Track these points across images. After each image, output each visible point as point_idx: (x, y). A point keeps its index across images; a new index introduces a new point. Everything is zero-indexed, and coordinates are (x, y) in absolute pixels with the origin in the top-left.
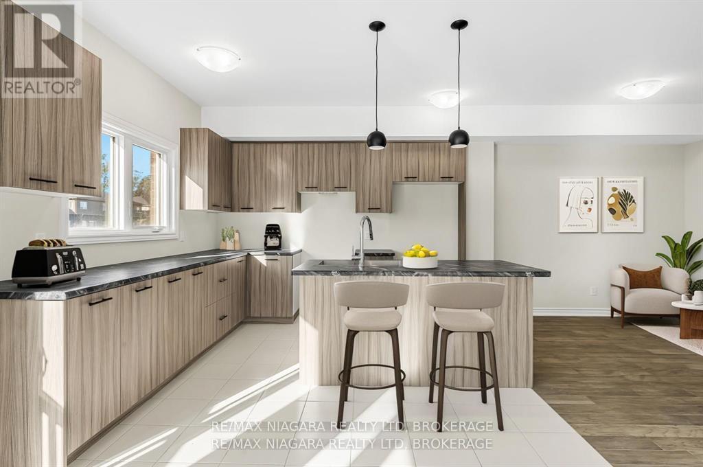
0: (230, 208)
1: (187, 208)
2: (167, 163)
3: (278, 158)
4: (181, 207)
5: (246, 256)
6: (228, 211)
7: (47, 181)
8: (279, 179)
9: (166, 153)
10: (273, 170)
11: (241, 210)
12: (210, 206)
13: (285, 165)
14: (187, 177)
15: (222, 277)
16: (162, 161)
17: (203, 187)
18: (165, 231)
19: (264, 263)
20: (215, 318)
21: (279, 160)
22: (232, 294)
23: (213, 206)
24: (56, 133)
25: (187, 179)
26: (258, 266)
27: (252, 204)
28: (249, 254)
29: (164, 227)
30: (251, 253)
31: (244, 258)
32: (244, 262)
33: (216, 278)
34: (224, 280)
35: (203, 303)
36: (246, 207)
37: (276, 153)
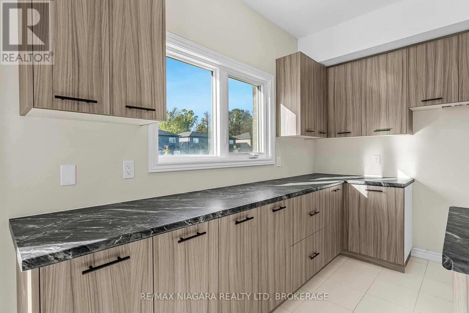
0: (326, 133)
1: (282, 135)
2: (264, 93)
3: (381, 71)
4: (278, 134)
5: (343, 184)
6: (324, 137)
7: (88, 101)
8: (383, 96)
9: (263, 84)
10: (375, 87)
11: (337, 135)
12: (304, 132)
13: (391, 78)
14: (282, 105)
15: (312, 209)
16: (260, 92)
17: (296, 113)
18: (260, 157)
19: (365, 193)
20: (304, 256)
21: (383, 74)
22: (326, 227)
23: (307, 131)
24: (100, 45)
25: (282, 106)
26: (357, 196)
27: (350, 129)
28: (346, 182)
29: (261, 154)
30: (349, 181)
31: (340, 187)
32: (340, 192)
33: (305, 211)
34: (316, 213)
35: (287, 242)
36: (343, 131)
37: (379, 67)
